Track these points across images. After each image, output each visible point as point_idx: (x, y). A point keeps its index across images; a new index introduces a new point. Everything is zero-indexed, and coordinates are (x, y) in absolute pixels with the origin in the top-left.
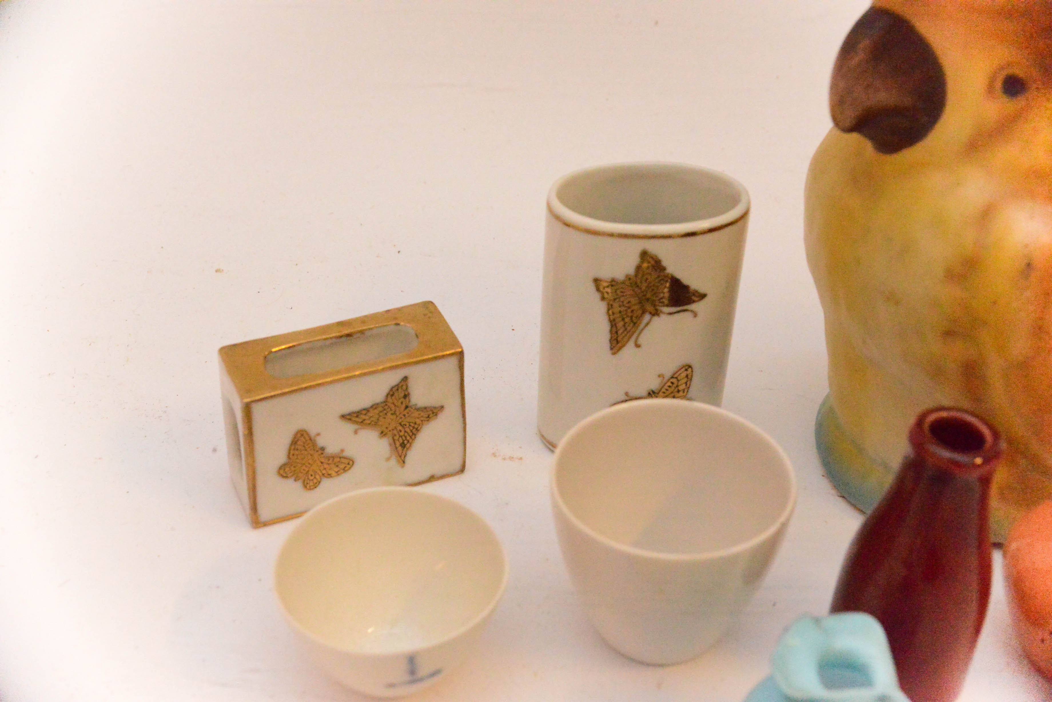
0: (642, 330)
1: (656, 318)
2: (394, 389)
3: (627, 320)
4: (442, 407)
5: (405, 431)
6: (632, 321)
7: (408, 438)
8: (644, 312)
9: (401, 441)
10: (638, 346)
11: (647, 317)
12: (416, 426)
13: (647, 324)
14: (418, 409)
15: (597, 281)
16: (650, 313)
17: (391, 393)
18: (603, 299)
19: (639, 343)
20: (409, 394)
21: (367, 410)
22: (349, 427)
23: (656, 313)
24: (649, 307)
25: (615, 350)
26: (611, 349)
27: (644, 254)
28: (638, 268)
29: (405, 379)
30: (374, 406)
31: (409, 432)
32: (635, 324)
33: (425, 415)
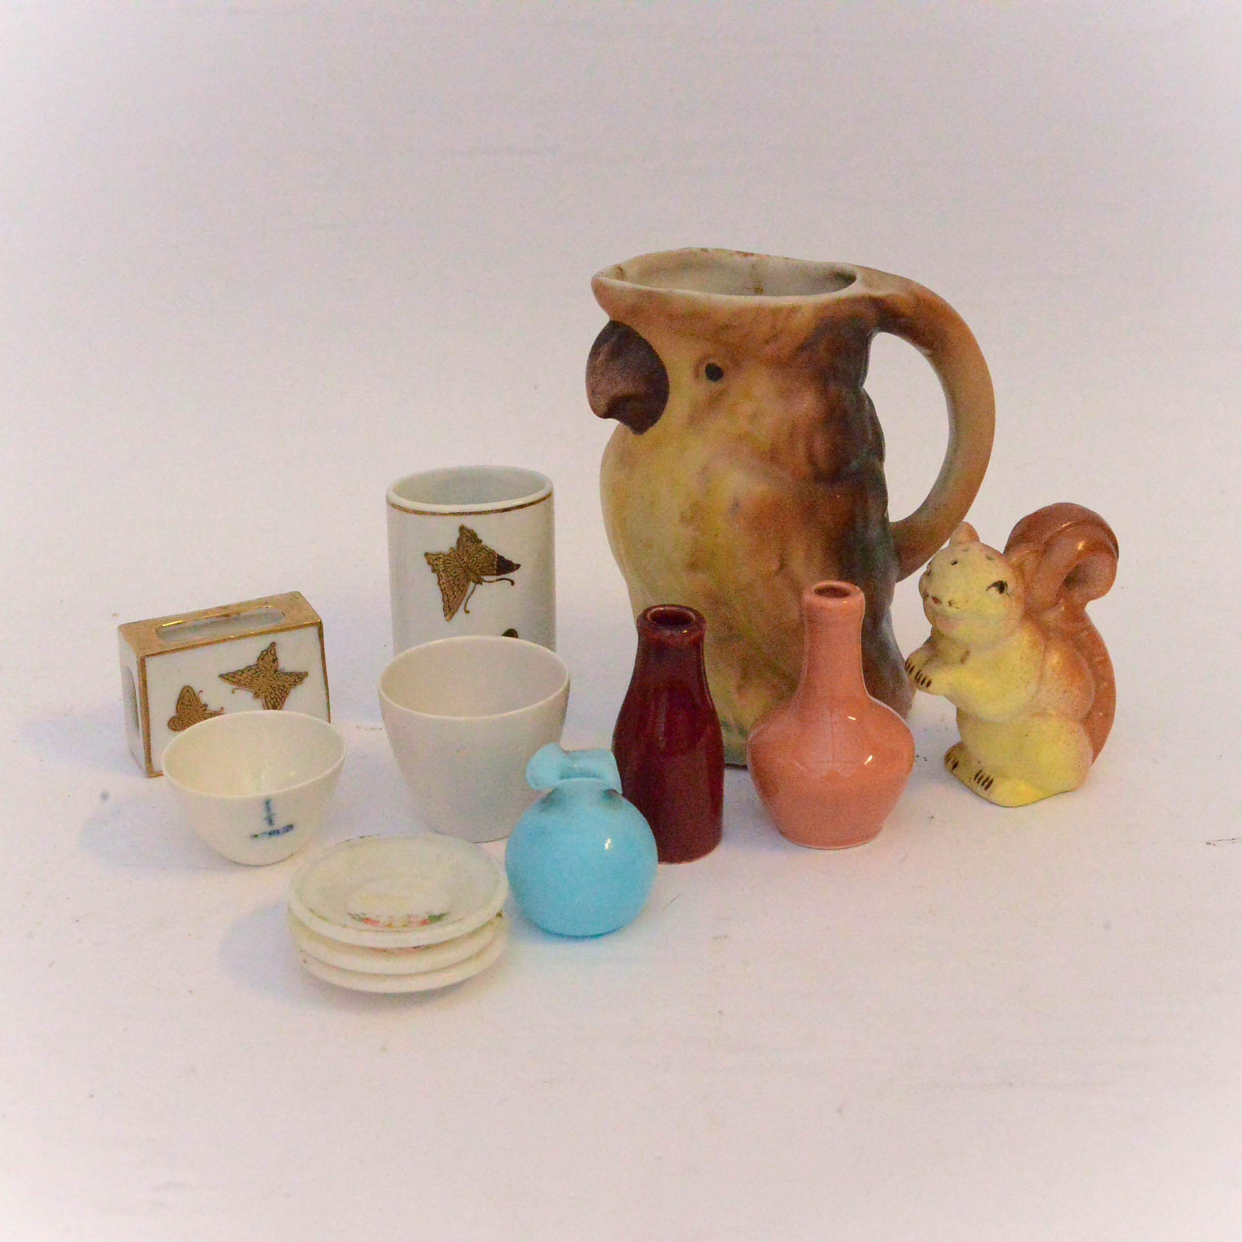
0: (469, 597)
1: (478, 586)
2: (265, 653)
3: (455, 589)
4: (307, 673)
5: (276, 694)
6: (460, 590)
7: (278, 700)
8: (468, 581)
9: (272, 703)
10: (467, 612)
11: (472, 585)
12: (285, 690)
13: (472, 593)
14: (286, 674)
15: (426, 555)
16: (474, 582)
17: (262, 658)
18: (434, 571)
19: (467, 609)
20: (277, 659)
21: (242, 672)
22: (227, 687)
23: (479, 582)
24: (472, 576)
25: (448, 617)
26: (445, 616)
27: (462, 529)
28: (459, 541)
29: (273, 644)
30: (249, 668)
31: (279, 694)
32: (462, 591)
33: (292, 679)
